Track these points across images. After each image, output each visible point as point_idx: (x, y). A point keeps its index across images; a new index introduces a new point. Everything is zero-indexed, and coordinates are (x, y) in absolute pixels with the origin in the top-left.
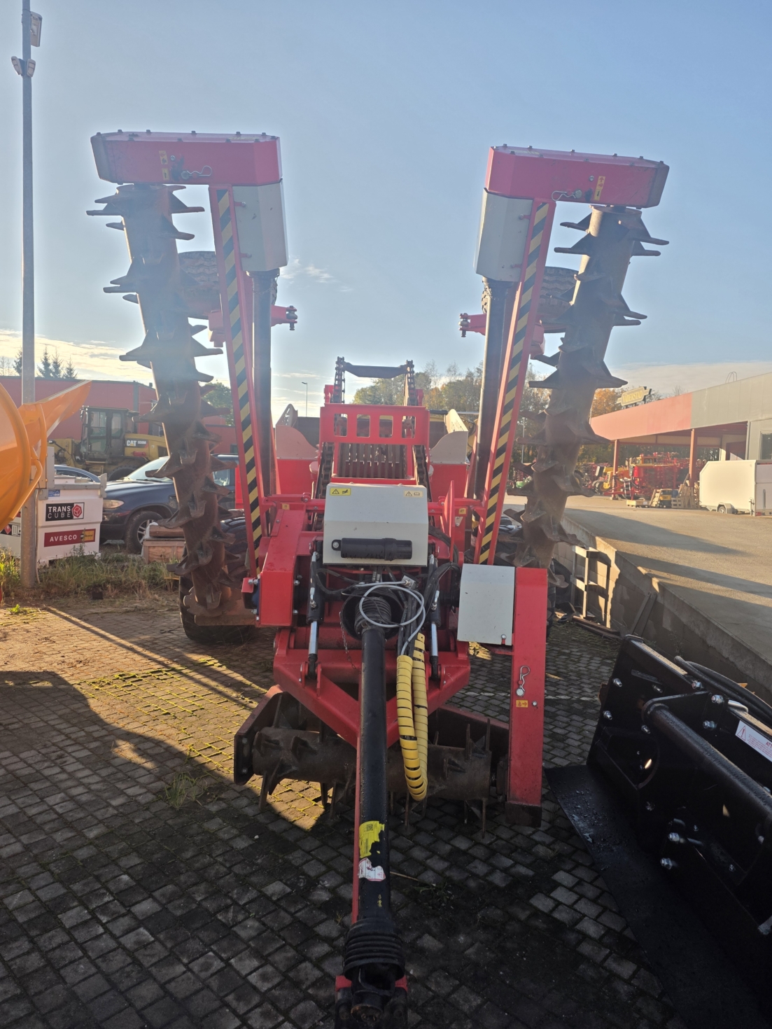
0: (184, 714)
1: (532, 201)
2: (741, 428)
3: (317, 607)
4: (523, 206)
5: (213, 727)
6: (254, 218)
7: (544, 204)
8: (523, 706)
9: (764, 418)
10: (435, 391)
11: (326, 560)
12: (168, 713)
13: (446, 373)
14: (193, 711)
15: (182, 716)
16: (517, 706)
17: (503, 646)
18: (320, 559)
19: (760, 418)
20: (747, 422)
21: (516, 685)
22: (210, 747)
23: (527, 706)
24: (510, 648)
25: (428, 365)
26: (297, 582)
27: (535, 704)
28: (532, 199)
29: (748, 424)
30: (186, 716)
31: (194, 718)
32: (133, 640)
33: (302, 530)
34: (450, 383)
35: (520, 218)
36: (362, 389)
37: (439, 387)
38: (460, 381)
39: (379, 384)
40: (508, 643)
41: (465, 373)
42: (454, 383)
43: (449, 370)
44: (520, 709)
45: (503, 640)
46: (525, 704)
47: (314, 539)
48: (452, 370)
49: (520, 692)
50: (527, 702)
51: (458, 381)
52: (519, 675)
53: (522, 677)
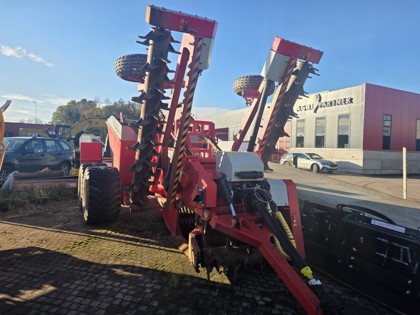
1: (290, 57)
2: (226, 130)
4: (288, 58)
6: (207, 50)
7: (295, 59)
8: (295, 226)
9: (234, 126)
10: (99, 109)
11: (233, 180)
13: (105, 102)
16: (294, 226)
17: (286, 206)
19: (233, 127)
20: (228, 128)
21: (292, 220)
24: (288, 207)
25: (96, 98)
27: (299, 224)
28: (291, 56)
29: (229, 128)
32: (55, 228)
34: (106, 106)
35: (286, 62)
36: (61, 106)
37: (101, 108)
38: (111, 106)
39: (70, 105)
40: (288, 205)
41: (113, 103)
42: (108, 106)
43: (106, 101)
44: (295, 227)
45: (286, 204)
46: (296, 225)
48: (107, 101)
49: (294, 221)
50: (296, 224)
51: (110, 105)
52: (293, 216)
53: (294, 216)
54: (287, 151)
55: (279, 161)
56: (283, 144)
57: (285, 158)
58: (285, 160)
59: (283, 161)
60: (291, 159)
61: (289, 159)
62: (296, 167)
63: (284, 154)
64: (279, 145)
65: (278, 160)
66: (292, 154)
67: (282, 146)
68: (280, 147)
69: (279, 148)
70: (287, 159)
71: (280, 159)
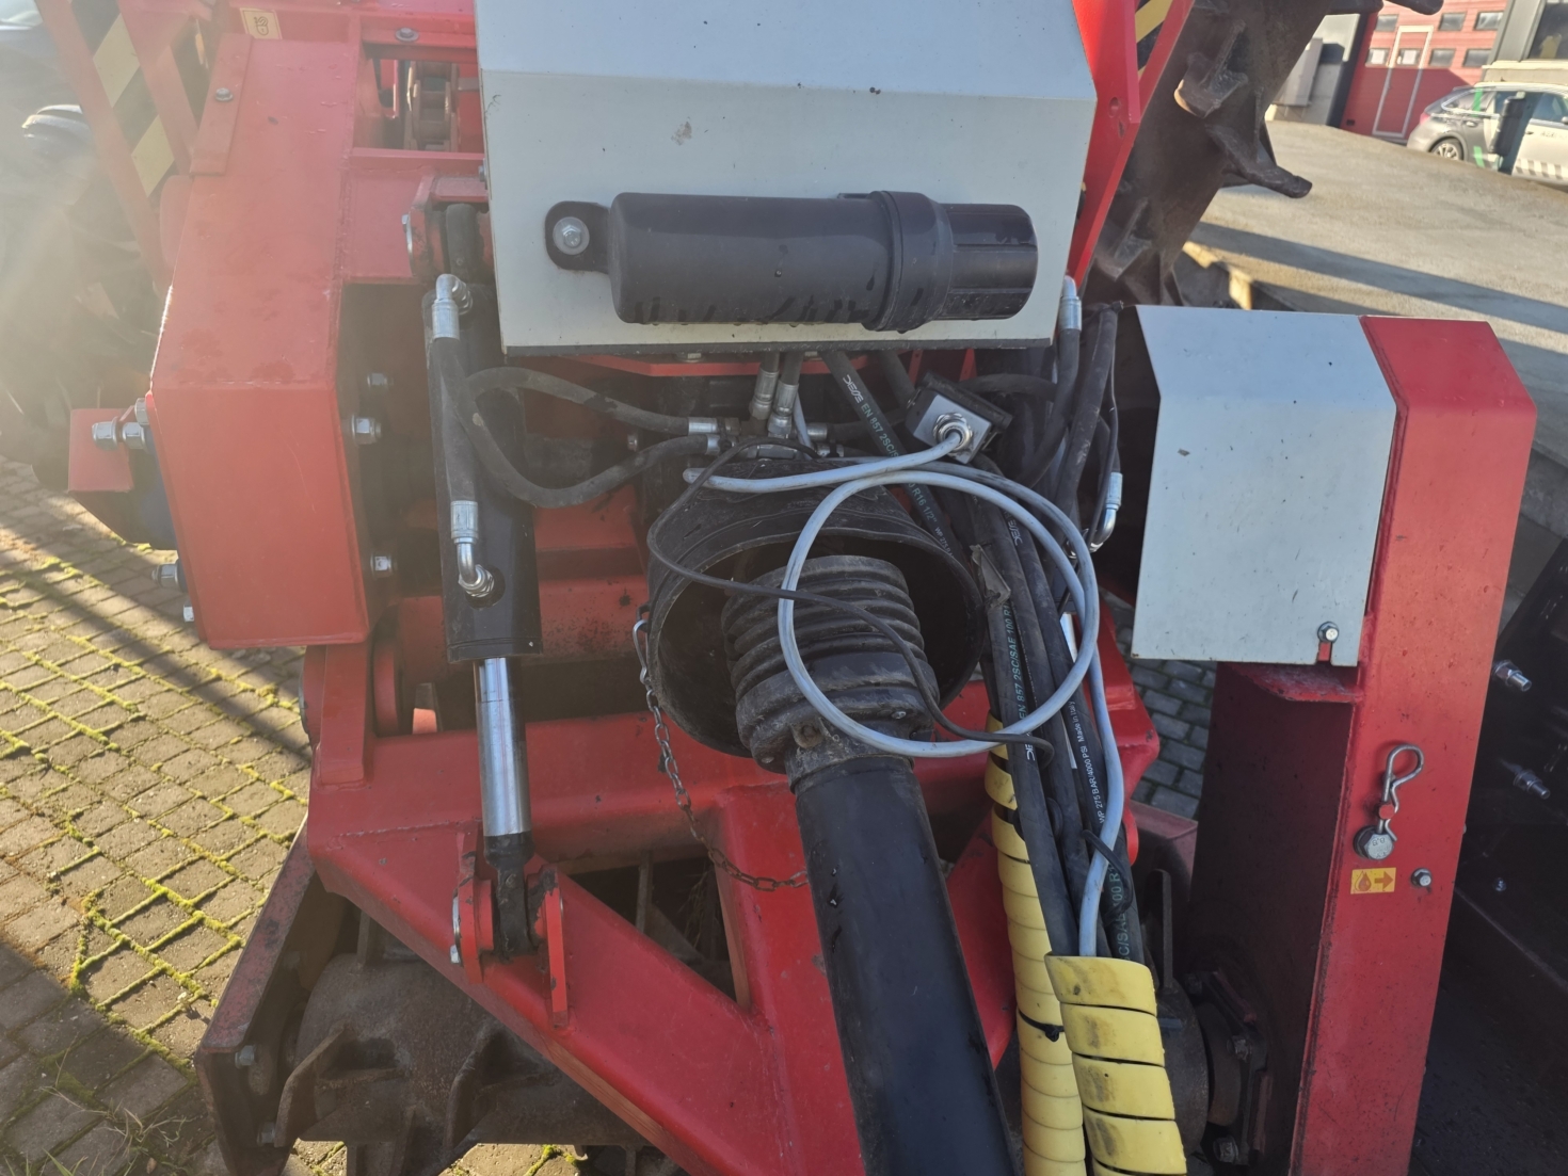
0: (78, 748)
3: (496, 595)
5: (174, 794)
11: (518, 329)
12: (25, 751)
14: (107, 733)
15: (70, 761)
16: (1355, 889)
17: (1323, 669)
18: (481, 313)
21: (1355, 819)
22: (163, 899)
23: (1390, 888)
26: (365, 427)
27: (1424, 883)
30: (85, 758)
31: (111, 764)
33: (355, 144)
40: (1347, 654)
45: (1327, 644)
46: (1386, 880)
47: (422, 194)
49: (1379, 845)
50: (1393, 874)
52: (1380, 780)
53: (1391, 788)
54: (1466, 80)
55: (1407, 137)
56: (1454, 40)
57: (1445, 116)
58: (1442, 129)
59: (1426, 135)
60: (1476, 124)
61: (1465, 122)
62: (1506, 168)
63: (1446, 92)
64: (1432, 41)
65: (1400, 131)
66: (1491, 96)
67: (1448, 52)
68: (1432, 57)
69: (1422, 65)
70: (1455, 124)
71: (1414, 124)
